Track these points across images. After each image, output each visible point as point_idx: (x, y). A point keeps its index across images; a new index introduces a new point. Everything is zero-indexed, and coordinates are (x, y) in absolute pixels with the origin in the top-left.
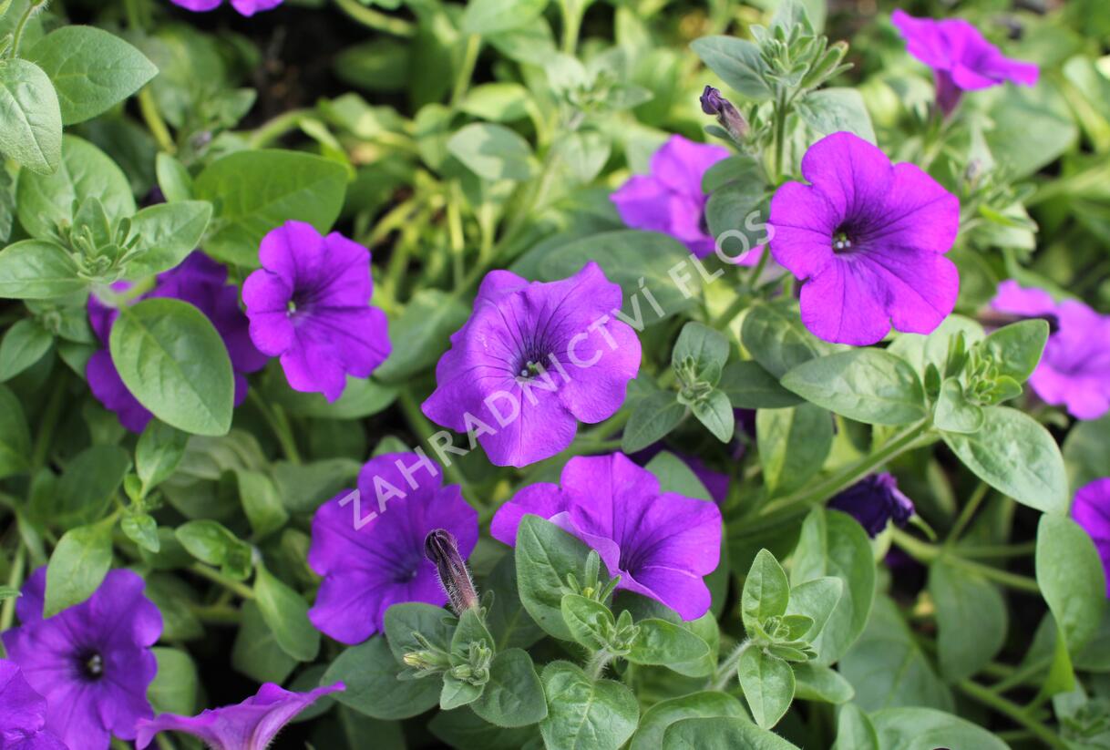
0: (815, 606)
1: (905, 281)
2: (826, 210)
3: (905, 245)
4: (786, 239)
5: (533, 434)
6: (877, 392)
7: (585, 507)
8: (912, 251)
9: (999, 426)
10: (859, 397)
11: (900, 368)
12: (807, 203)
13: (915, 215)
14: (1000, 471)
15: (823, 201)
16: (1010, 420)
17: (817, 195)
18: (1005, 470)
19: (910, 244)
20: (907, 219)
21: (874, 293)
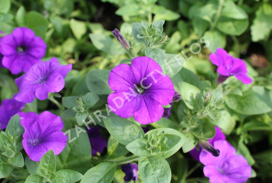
0: (72, 178)
1: (147, 107)
2: (132, 76)
3: (152, 97)
4: (114, 78)
5: (25, 95)
6: (130, 135)
7: (40, 123)
8: (153, 100)
9: (159, 163)
10: (123, 134)
11: (141, 133)
12: (127, 72)
13: (159, 91)
14: (147, 173)
15: (132, 73)
16: (163, 163)
17: (131, 71)
18: (148, 174)
19: (153, 98)
20: (156, 90)
21: (136, 106)
